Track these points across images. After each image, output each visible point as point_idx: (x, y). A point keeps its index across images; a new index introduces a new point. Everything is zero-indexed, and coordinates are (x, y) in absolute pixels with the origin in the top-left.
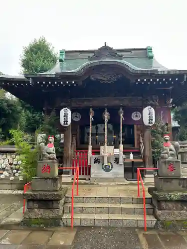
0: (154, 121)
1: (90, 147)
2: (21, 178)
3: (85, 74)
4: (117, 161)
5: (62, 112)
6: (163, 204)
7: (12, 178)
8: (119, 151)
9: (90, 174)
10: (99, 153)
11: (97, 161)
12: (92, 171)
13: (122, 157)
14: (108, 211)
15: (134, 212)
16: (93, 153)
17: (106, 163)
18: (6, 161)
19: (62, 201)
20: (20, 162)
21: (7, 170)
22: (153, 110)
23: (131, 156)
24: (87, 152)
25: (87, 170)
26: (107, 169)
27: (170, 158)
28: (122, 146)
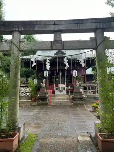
0: (76, 75)
1: (55, 84)
2: (30, 96)
3: (53, 59)
4: (64, 89)
5: (45, 72)
6: (75, 99)
7: (26, 96)
8: (65, 86)
9: (55, 94)
10: (58, 86)
11: (57, 89)
12: (56, 92)
13: (66, 87)
14: (61, 102)
15: (67, 102)
16: (56, 86)
17: (60, 90)
18: (24, 90)
19: (48, 99)
20: (29, 90)
21: (24, 93)
22: (76, 72)
23: (69, 87)
24: (54, 86)
25: (54, 92)
26: (61, 92)
27: (78, 87)
28: (66, 84)
